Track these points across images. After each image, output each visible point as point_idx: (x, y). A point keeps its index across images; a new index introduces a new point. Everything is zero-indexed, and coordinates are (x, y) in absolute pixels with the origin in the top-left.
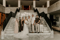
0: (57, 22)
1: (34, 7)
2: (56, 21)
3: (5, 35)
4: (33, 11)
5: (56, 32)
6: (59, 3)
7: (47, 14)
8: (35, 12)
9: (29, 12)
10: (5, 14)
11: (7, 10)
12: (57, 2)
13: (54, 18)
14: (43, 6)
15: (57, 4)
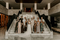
1: (35, 9)
3: (9, 35)
4: (34, 13)
5: (56, 33)
6: (59, 5)
7: (48, 16)
8: (36, 14)
9: (30, 14)
10: (8, 15)
11: (9, 12)
12: (57, 5)
13: (55, 20)
14: (44, 8)
15: (57, 6)
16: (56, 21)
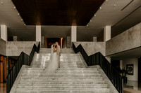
0: (128, 76)
2: (127, 73)
4: (71, 50)
8: (76, 53)
11: (9, 48)
14: (95, 38)
16: (123, 71)
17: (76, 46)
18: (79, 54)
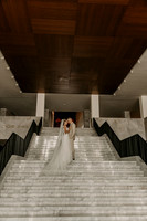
1: (93, 116)
8: (100, 135)
14: (127, 113)
17: (100, 124)
18: (105, 137)
